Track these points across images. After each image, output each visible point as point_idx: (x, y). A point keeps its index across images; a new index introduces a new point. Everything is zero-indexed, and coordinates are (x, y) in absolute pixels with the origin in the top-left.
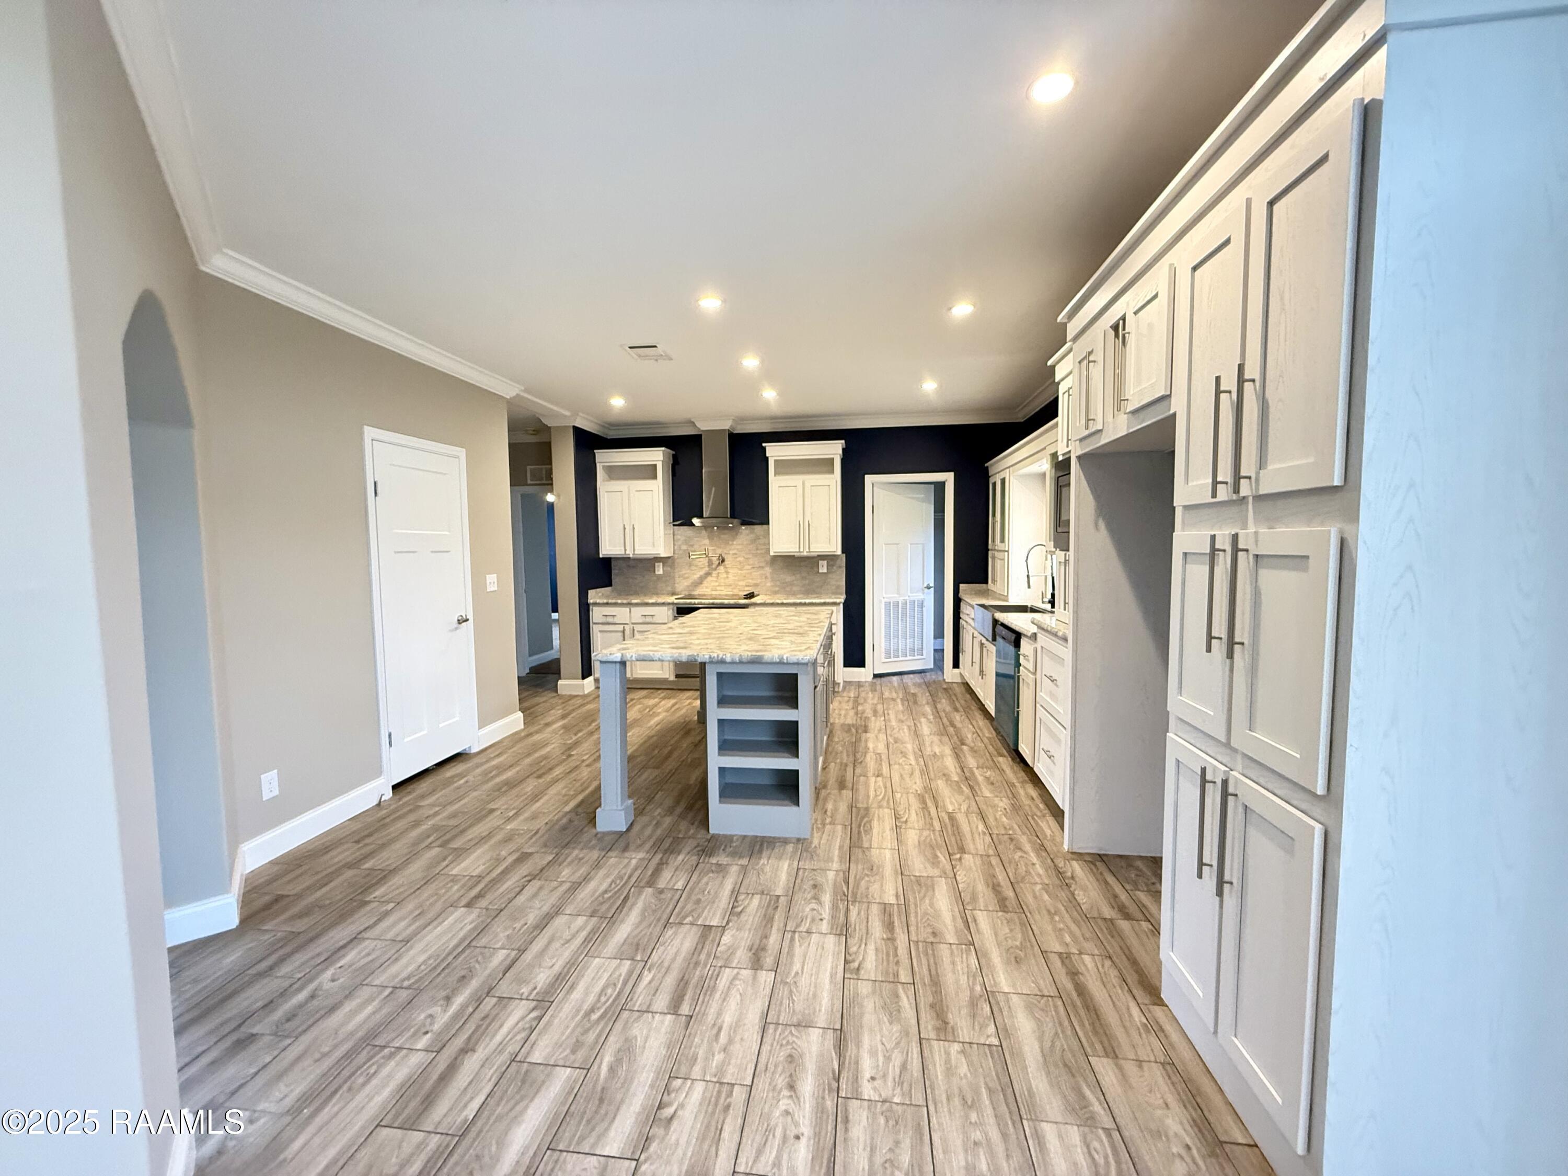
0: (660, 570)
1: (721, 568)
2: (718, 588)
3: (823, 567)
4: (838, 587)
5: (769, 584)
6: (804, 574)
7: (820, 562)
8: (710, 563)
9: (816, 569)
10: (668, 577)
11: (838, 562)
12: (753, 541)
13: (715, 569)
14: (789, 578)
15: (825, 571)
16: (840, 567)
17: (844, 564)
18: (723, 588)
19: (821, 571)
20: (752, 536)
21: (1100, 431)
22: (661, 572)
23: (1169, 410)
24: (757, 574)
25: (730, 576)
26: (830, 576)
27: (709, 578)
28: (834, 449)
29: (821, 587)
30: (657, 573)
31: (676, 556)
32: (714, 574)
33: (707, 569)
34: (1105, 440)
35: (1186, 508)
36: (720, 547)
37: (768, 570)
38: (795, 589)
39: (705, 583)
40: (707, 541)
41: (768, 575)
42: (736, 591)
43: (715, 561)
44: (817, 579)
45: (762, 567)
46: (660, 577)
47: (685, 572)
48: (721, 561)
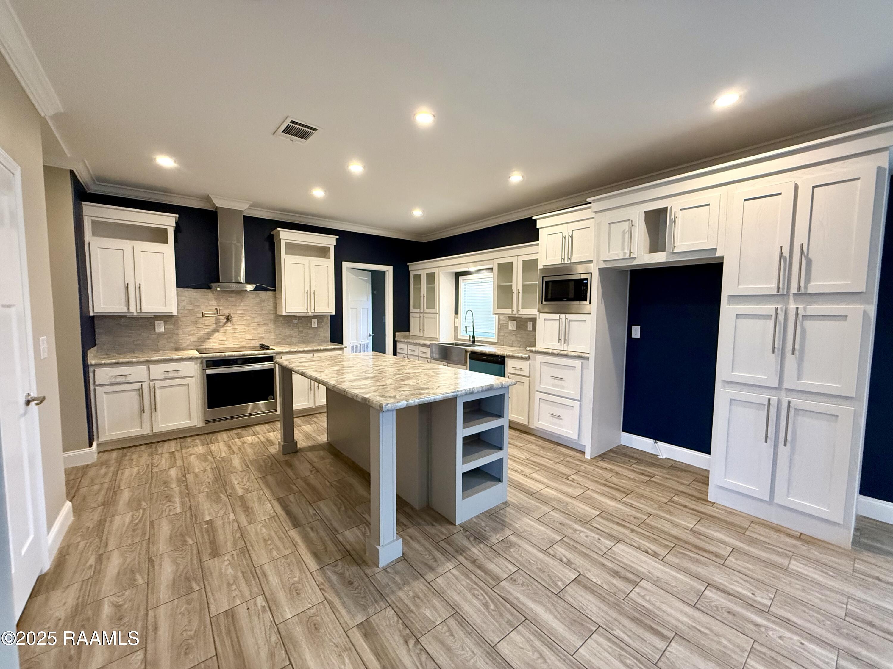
0: (160, 328)
1: (229, 325)
2: (226, 342)
3: (315, 324)
4: (325, 337)
5: (272, 337)
6: (301, 329)
7: (313, 320)
8: (218, 321)
9: (309, 325)
10: (170, 335)
11: (325, 320)
12: (259, 304)
13: (223, 326)
14: (288, 332)
15: (316, 326)
16: (327, 323)
17: (329, 322)
18: (230, 342)
19: (313, 326)
20: (258, 300)
21: (635, 258)
22: (162, 330)
23: (715, 254)
24: (261, 329)
25: (237, 331)
26: (320, 330)
27: (217, 334)
28: (330, 241)
29: (313, 338)
30: (157, 330)
31: (180, 315)
32: (222, 330)
33: (214, 326)
34: (635, 263)
35: (732, 297)
36: (227, 308)
37: (271, 326)
38: (294, 340)
39: (213, 339)
40: (214, 303)
41: (272, 329)
42: (243, 344)
43: (223, 319)
44: (310, 332)
45: (267, 324)
46: (160, 335)
47: (191, 329)
48: (228, 319)
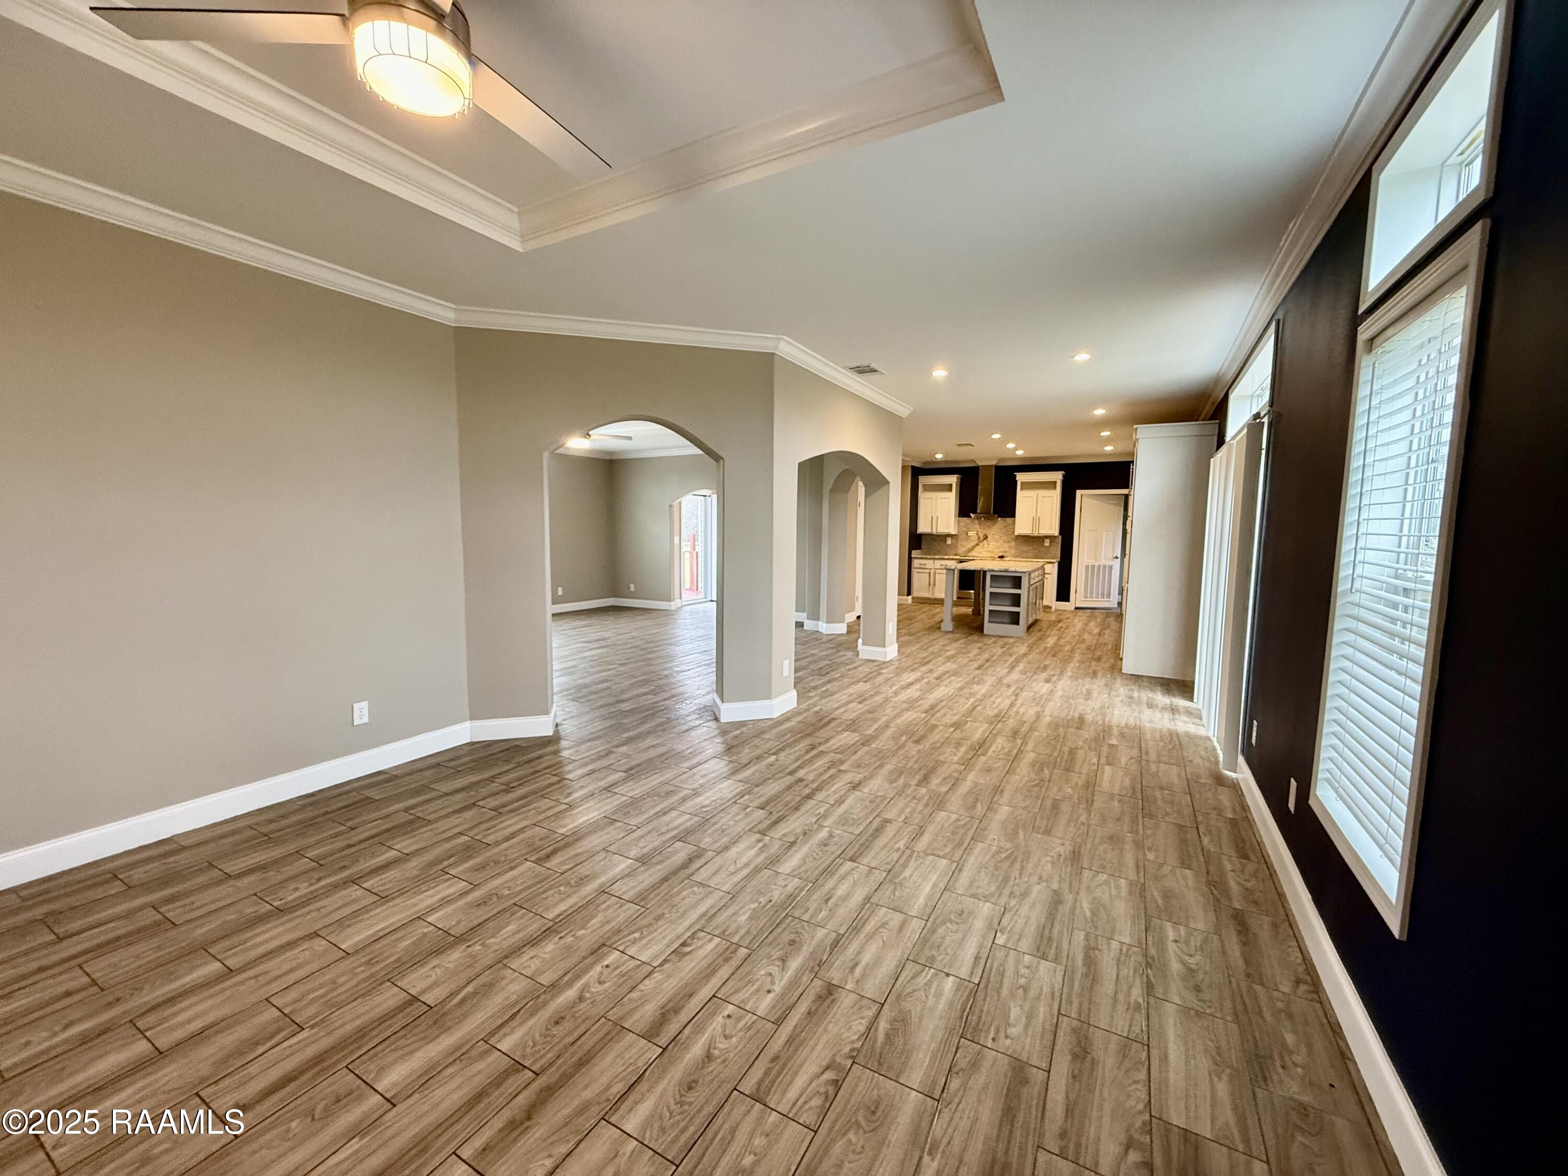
0: (949, 541)
1: (985, 541)
2: (983, 553)
3: (1047, 543)
4: (1056, 555)
5: (1013, 551)
6: (1035, 546)
7: (1045, 540)
8: (979, 539)
9: (1042, 544)
10: (954, 546)
11: (1056, 540)
12: (1005, 527)
13: (981, 542)
14: (1026, 548)
15: (1048, 545)
16: (1058, 543)
17: (1060, 541)
18: (986, 553)
19: (1045, 545)
20: (1005, 524)
24: (1006, 545)
25: (990, 546)
26: (1051, 548)
27: (978, 547)
28: (1058, 476)
29: (1046, 554)
30: (947, 543)
31: (959, 534)
32: (981, 545)
33: (977, 542)
36: (985, 530)
37: (1013, 543)
38: (1029, 555)
39: (975, 550)
40: (978, 526)
41: (1013, 546)
42: (994, 555)
43: (982, 537)
44: (1042, 549)
45: (1010, 542)
46: (949, 545)
47: (964, 543)
48: (986, 537)
